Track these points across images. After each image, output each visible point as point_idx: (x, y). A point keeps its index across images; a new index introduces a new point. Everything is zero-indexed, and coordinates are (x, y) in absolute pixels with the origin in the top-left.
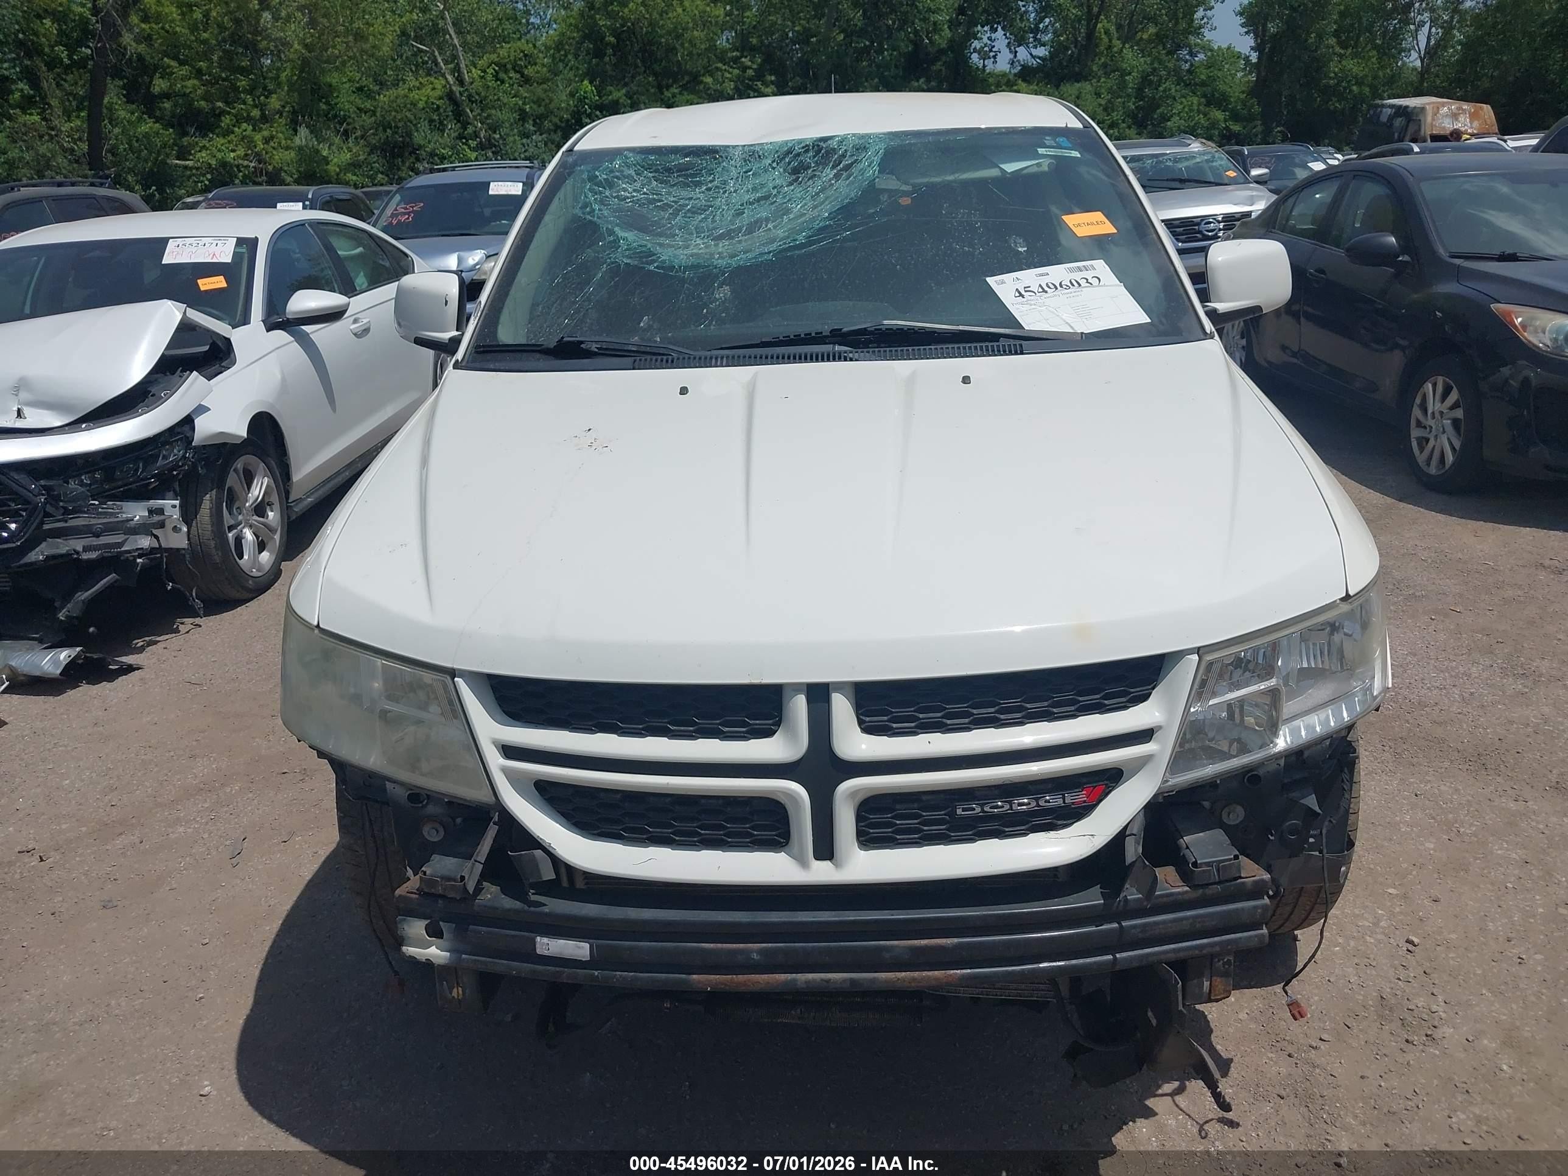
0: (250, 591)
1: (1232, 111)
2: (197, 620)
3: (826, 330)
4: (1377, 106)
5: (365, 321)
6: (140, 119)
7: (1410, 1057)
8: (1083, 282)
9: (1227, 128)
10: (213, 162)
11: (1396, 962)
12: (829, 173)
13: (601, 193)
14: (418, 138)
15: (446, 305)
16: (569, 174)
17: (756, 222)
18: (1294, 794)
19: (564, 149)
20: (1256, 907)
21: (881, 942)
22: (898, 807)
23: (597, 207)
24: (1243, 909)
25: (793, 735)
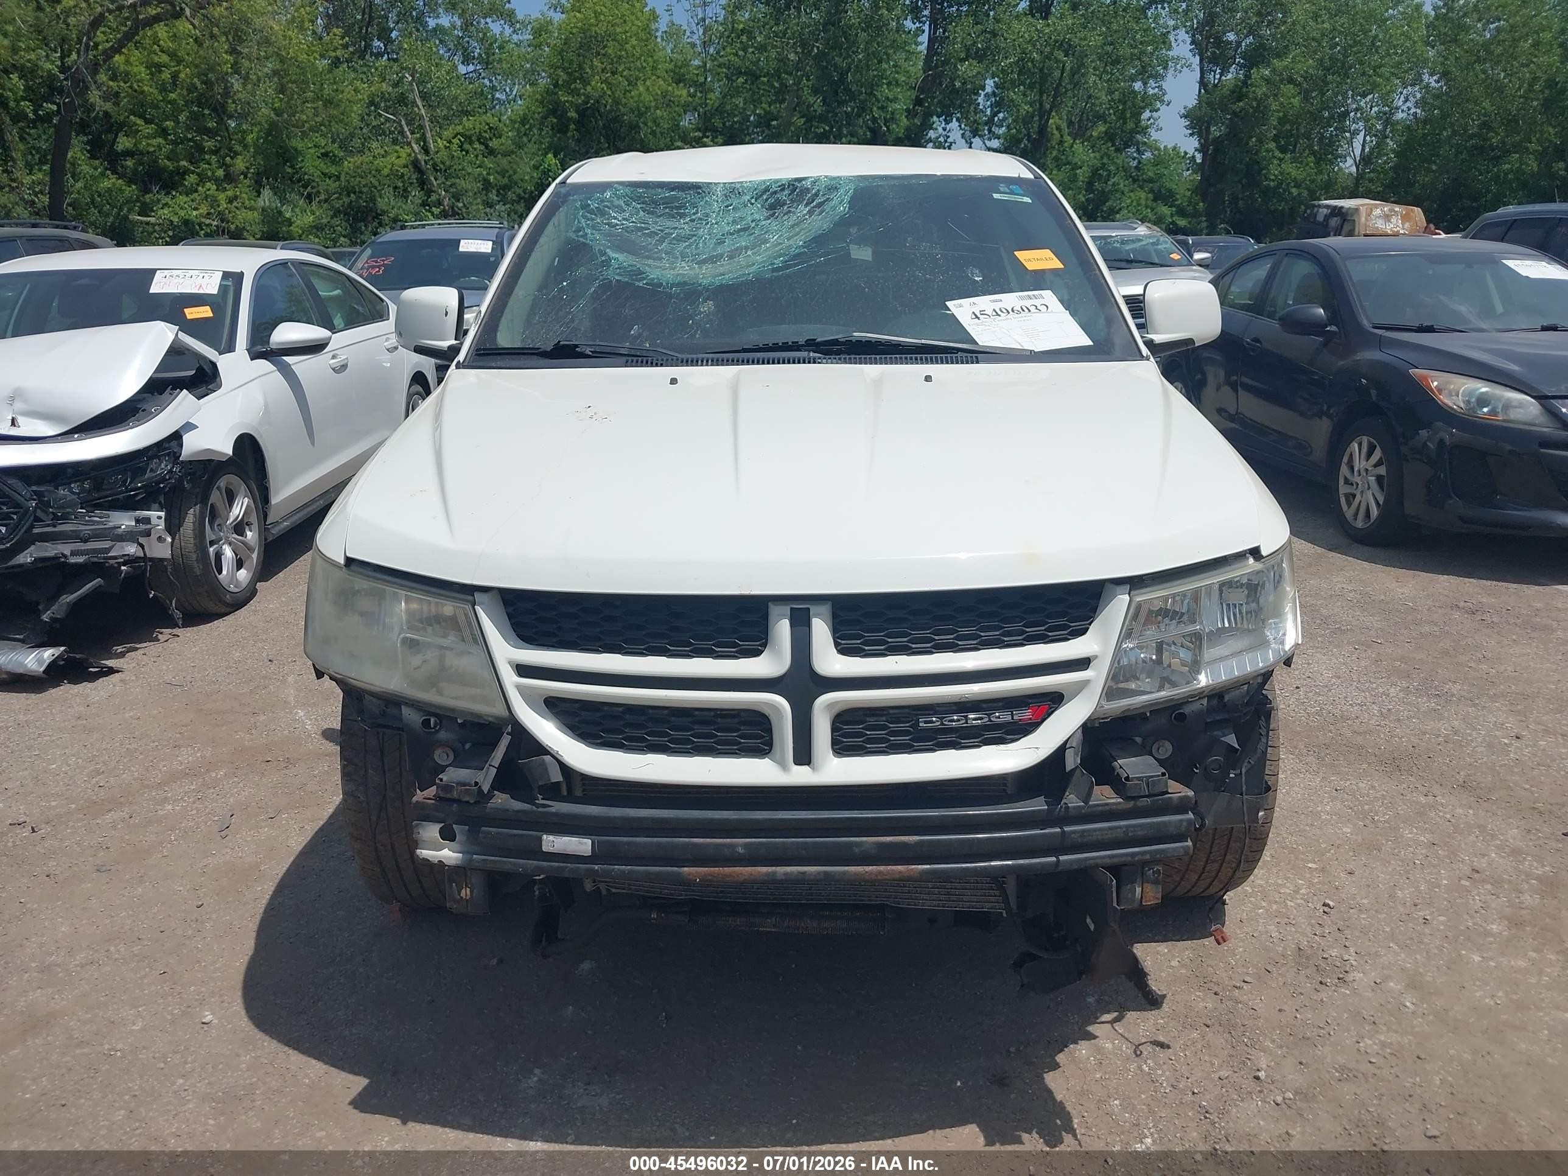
0: (228, 605)
1: (1178, 206)
2: (176, 631)
3: (802, 341)
4: (1315, 206)
5: (343, 357)
6: (103, 174)
7: (1323, 996)
8: (1033, 309)
9: (1173, 223)
10: (175, 220)
11: (1313, 921)
12: (802, 210)
13: (593, 219)
14: (381, 204)
15: (446, 315)
16: (563, 203)
17: (737, 249)
18: (1216, 733)
19: (558, 181)
20: (1181, 821)
21: (852, 839)
22: (868, 719)
23: (589, 231)
24: (1170, 822)
25: (778, 654)
